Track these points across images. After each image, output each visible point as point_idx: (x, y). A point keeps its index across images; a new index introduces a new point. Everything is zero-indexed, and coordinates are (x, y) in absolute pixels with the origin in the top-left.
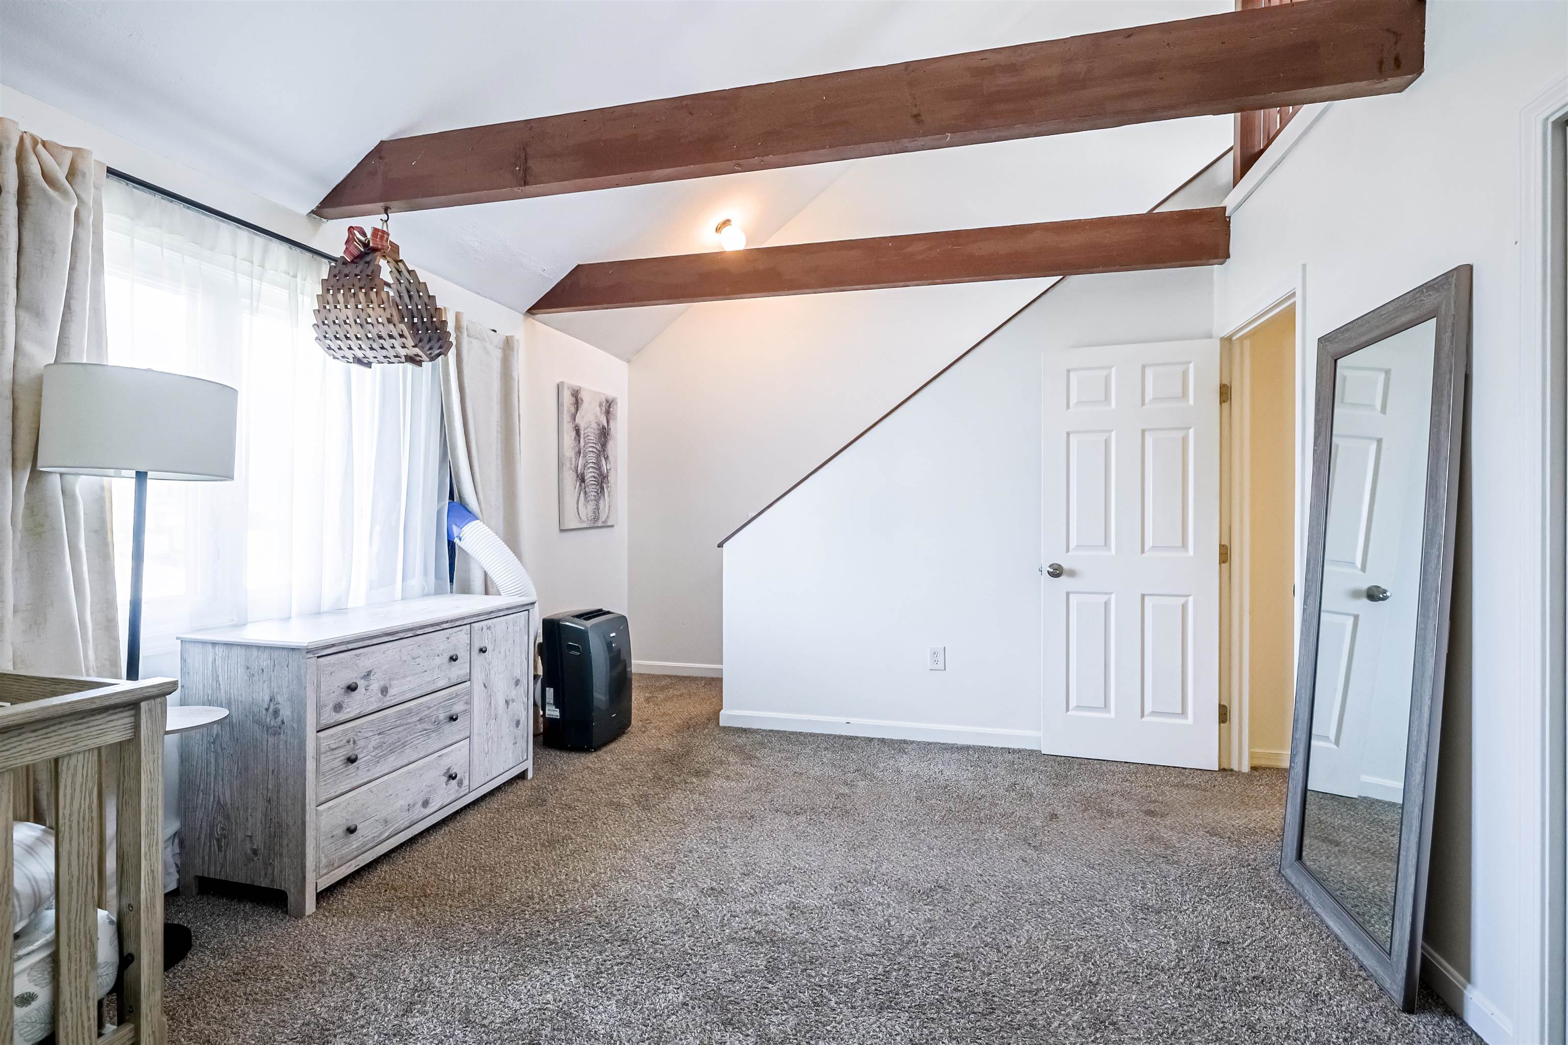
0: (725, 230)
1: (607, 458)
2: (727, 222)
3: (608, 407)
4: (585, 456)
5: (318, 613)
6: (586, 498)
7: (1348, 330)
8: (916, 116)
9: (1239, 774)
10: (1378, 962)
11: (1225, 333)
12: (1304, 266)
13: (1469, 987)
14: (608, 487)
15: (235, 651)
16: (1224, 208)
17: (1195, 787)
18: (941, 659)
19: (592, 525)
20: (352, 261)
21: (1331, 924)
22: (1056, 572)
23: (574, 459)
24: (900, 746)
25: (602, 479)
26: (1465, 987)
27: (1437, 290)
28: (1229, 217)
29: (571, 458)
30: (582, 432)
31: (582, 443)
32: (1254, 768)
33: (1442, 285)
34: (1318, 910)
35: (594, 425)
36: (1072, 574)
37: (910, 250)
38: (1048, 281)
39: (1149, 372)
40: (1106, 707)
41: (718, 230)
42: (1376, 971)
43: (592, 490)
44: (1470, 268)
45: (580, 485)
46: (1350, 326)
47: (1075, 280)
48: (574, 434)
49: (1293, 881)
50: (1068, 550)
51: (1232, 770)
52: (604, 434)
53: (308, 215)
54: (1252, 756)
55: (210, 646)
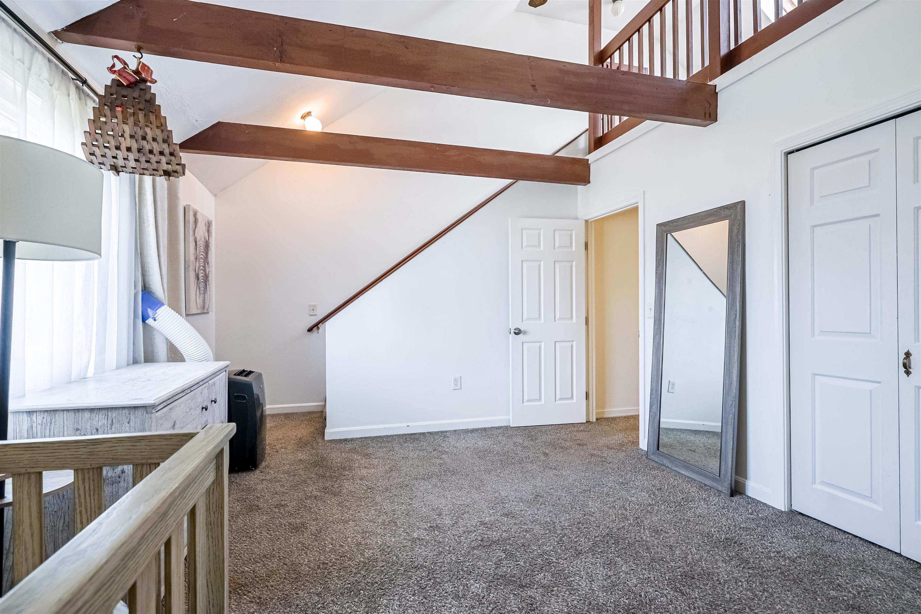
0: (308, 119)
1: (208, 264)
2: (309, 114)
3: (209, 225)
4: (199, 261)
5: (70, 382)
6: (200, 292)
7: (676, 222)
8: (534, 86)
9: (592, 423)
10: (713, 481)
11: (587, 218)
12: (644, 192)
13: (747, 481)
14: (209, 284)
15: (59, 417)
16: (588, 160)
17: (583, 431)
18: (459, 383)
19: (202, 312)
20: (128, 86)
21: (683, 473)
22: (518, 332)
23: (194, 263)
24: (443, 434)
25: (206, 277)
26: (745, 482)
27: (729, 209)
28: (590, 164)
29: (193, 261)
30: (198, 243)
31: (198, 252)
32: (597, 419)
33: (732, 208)
34: (674, 469)
35: (203, 239)
36: (525, 333)
37: (447, 153)
38: (509, 181)
39: (557, 234)
40: (540, 399)
41: (303, 117)
42: (713, 485)
43: (202, 285)
44: (743, 203)
45: (197, 282)
46: (677, 220)
47: (521, 183)
48: (194, 244)
49: (656, 460)
50: (522, 321)
51: (590, 421)
52: (207, 246)
53: (49, 33)
54: (597, 413)
55: (25, 415)
